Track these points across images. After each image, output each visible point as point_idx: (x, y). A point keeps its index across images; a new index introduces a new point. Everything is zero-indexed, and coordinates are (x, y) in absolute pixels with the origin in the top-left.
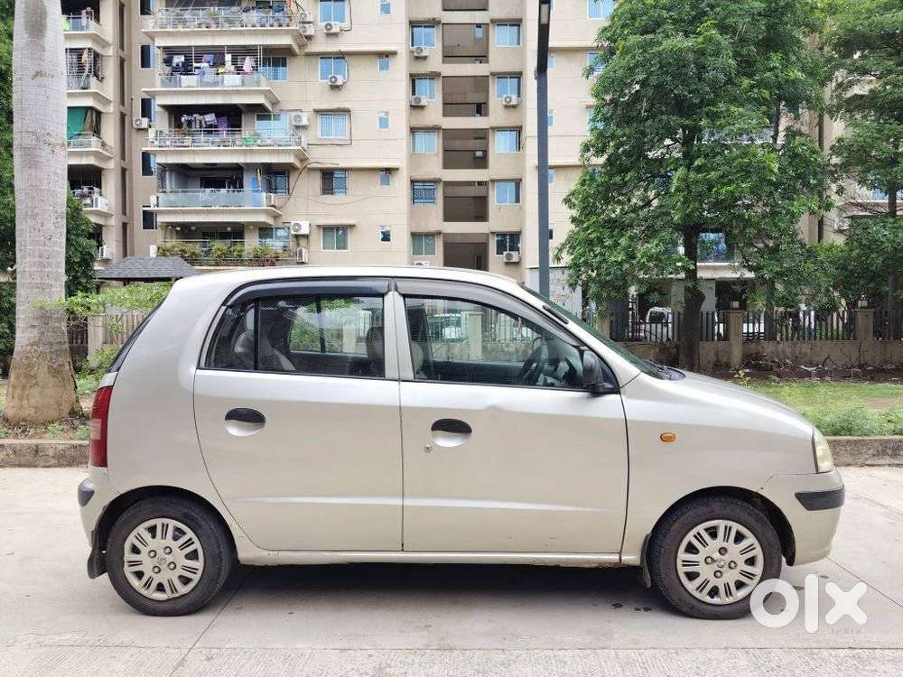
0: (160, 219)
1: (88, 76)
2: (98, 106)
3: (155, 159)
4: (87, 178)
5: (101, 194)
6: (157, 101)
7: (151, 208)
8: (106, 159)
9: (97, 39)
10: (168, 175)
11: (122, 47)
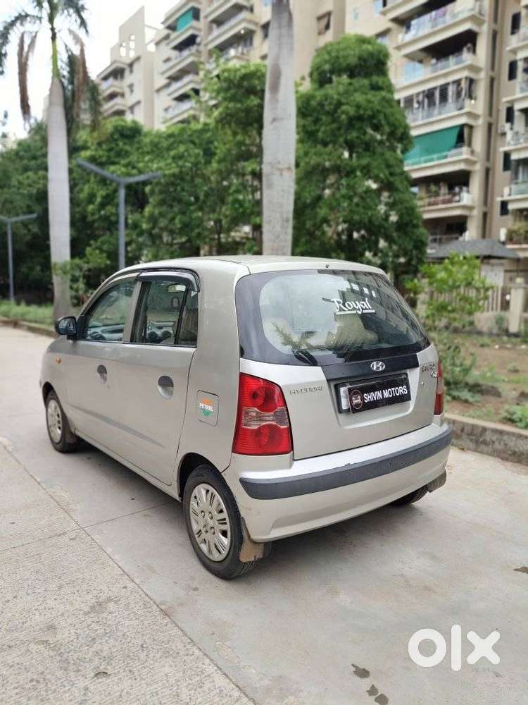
0: (511, 207)
1: (464, 100)
2: (471, 122)
3: (514, 157)
4: (458, 180)
5: (468, 192)
6: (517, 106)
7: (506, 198)
8: (474, 163)
9: (472, 68)
10: (521, 169)
11: (493, 68)
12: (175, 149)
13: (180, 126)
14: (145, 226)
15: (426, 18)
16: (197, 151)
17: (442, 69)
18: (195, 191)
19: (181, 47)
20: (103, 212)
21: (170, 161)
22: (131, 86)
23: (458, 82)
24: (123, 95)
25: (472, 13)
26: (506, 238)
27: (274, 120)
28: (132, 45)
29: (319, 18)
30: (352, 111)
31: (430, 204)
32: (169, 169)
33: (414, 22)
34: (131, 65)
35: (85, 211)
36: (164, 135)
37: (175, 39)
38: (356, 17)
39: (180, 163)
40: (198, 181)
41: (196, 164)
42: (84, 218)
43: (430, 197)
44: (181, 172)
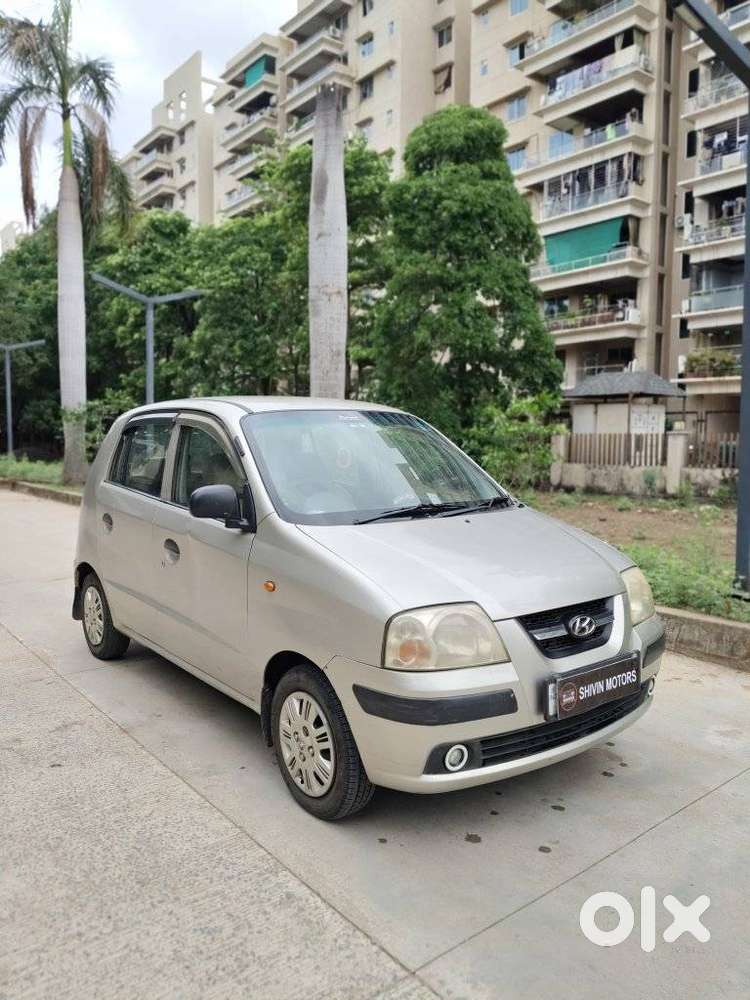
0: (691, 326)
1: (627, 183)
2: (637, 213)
3: (694, 259)
4: (622, 290)
5: (635, 306)
6: (697, 192)
7: (685, 315)
8: (641, 267)
9: (638, 141)
10: (704, 275)
11: (666, 141)
12: (234, 251)
13: (241, 220)
14: (193, 354)
15: (577, 73)
16: (263, 255)
17: (597, 143)
18: (261, 308)
19: (249, 109)
20: (136, 336)
21: (227, 268)
22: (182, 162)
23: (619, 160)
24: (170, 173)
25: (635, 69)
26: (686, 368)
27: (320, 235)
28: (183, 105)
29: (436, 72)
30: (455, 208)
31: (584, 323)
32: (227, 280)
33: (559, 80)
34: (182, 133)
35: (114, 335)
36: (220, 233)
37: (241, 98)
38: (484, 71)
39: (241, 271)
40: (265, 294)
41: (261, 273)
42: (111, 343)
43: (584, 313)
44: (242, 283)
